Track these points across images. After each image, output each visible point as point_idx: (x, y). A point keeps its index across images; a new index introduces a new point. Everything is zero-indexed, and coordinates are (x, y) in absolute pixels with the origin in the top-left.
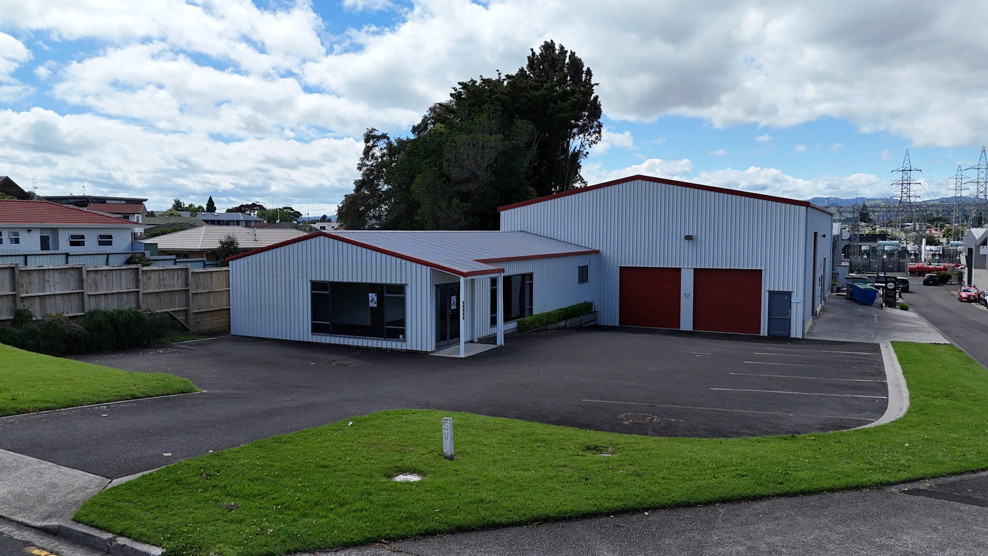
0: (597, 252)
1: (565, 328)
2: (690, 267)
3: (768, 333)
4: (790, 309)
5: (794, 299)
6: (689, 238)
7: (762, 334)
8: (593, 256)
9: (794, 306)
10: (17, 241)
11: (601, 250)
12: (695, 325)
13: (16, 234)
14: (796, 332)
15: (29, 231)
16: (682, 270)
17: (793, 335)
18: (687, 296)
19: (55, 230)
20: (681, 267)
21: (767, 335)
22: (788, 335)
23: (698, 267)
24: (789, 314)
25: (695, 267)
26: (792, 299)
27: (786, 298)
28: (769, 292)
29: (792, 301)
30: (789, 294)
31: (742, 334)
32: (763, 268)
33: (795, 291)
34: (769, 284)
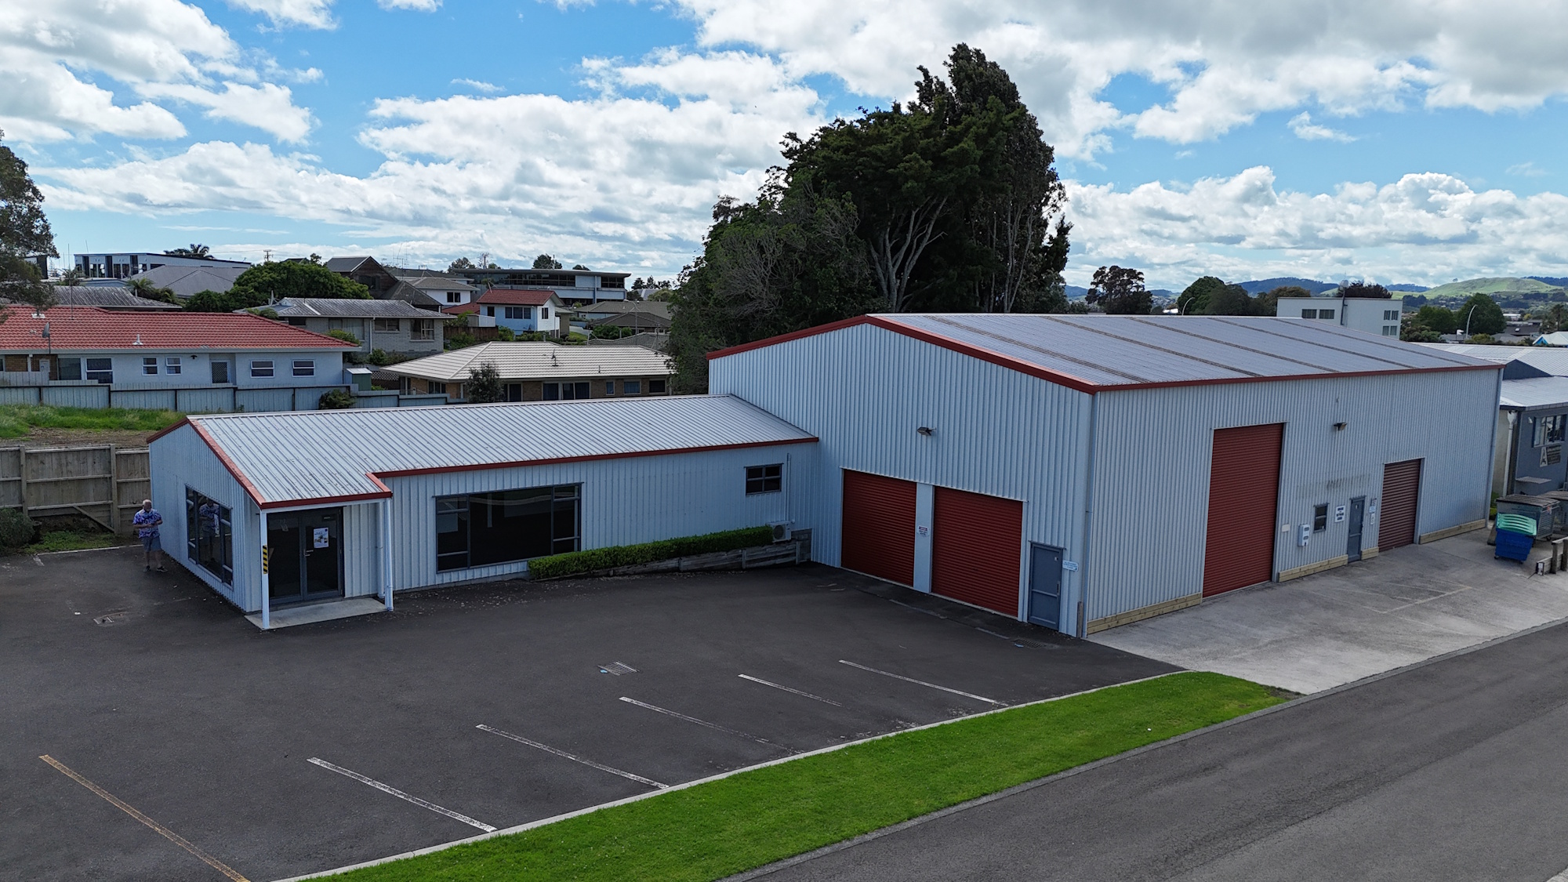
0: (816, 440)
1: (677, 570)
2: (928, 483)
3: (1028, 619)
4: (1061, 580)
5: (1066, 565)
6: (928, 431)
7: (1019, 619)
8: (806, 449)
9: (1066, 576)
10: (178, 370)
11: (821, 438)
12: (935, 585)
13: (177, 361)
14: (1068, 625)
15: (194, 357)
16: (918, 487)
17: (1063, 630)
18: (923, 533)
19: (232, 355)
20: (917, 481)
21: (1025, 620)
22: (1055, 628)
23: (938, 485)
24: (1059, 589)
25: (933, 484)
26: (1064, 562)
27: (1056, 559)
28: (1032, 544)
29: (1064, 566)
30: (1059, 552)
31: (993, 612)
32: (1024, 500)
33: (1068, 548)
34: (1033, 530)
